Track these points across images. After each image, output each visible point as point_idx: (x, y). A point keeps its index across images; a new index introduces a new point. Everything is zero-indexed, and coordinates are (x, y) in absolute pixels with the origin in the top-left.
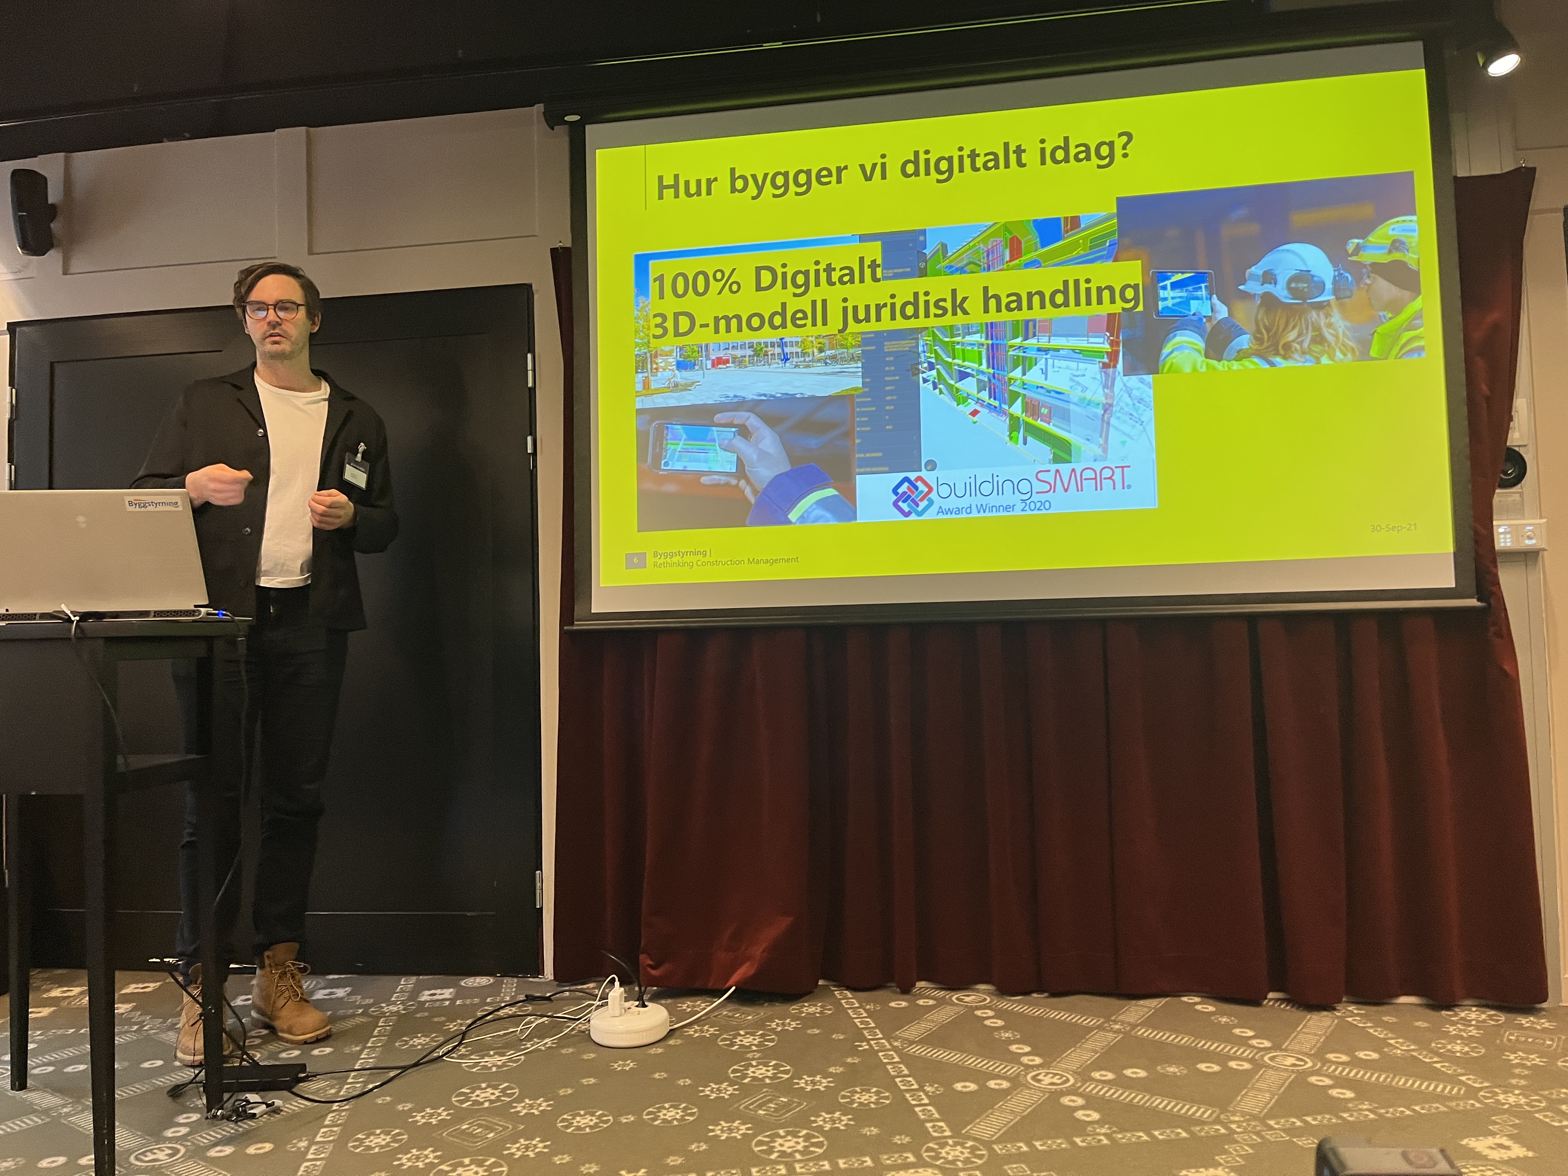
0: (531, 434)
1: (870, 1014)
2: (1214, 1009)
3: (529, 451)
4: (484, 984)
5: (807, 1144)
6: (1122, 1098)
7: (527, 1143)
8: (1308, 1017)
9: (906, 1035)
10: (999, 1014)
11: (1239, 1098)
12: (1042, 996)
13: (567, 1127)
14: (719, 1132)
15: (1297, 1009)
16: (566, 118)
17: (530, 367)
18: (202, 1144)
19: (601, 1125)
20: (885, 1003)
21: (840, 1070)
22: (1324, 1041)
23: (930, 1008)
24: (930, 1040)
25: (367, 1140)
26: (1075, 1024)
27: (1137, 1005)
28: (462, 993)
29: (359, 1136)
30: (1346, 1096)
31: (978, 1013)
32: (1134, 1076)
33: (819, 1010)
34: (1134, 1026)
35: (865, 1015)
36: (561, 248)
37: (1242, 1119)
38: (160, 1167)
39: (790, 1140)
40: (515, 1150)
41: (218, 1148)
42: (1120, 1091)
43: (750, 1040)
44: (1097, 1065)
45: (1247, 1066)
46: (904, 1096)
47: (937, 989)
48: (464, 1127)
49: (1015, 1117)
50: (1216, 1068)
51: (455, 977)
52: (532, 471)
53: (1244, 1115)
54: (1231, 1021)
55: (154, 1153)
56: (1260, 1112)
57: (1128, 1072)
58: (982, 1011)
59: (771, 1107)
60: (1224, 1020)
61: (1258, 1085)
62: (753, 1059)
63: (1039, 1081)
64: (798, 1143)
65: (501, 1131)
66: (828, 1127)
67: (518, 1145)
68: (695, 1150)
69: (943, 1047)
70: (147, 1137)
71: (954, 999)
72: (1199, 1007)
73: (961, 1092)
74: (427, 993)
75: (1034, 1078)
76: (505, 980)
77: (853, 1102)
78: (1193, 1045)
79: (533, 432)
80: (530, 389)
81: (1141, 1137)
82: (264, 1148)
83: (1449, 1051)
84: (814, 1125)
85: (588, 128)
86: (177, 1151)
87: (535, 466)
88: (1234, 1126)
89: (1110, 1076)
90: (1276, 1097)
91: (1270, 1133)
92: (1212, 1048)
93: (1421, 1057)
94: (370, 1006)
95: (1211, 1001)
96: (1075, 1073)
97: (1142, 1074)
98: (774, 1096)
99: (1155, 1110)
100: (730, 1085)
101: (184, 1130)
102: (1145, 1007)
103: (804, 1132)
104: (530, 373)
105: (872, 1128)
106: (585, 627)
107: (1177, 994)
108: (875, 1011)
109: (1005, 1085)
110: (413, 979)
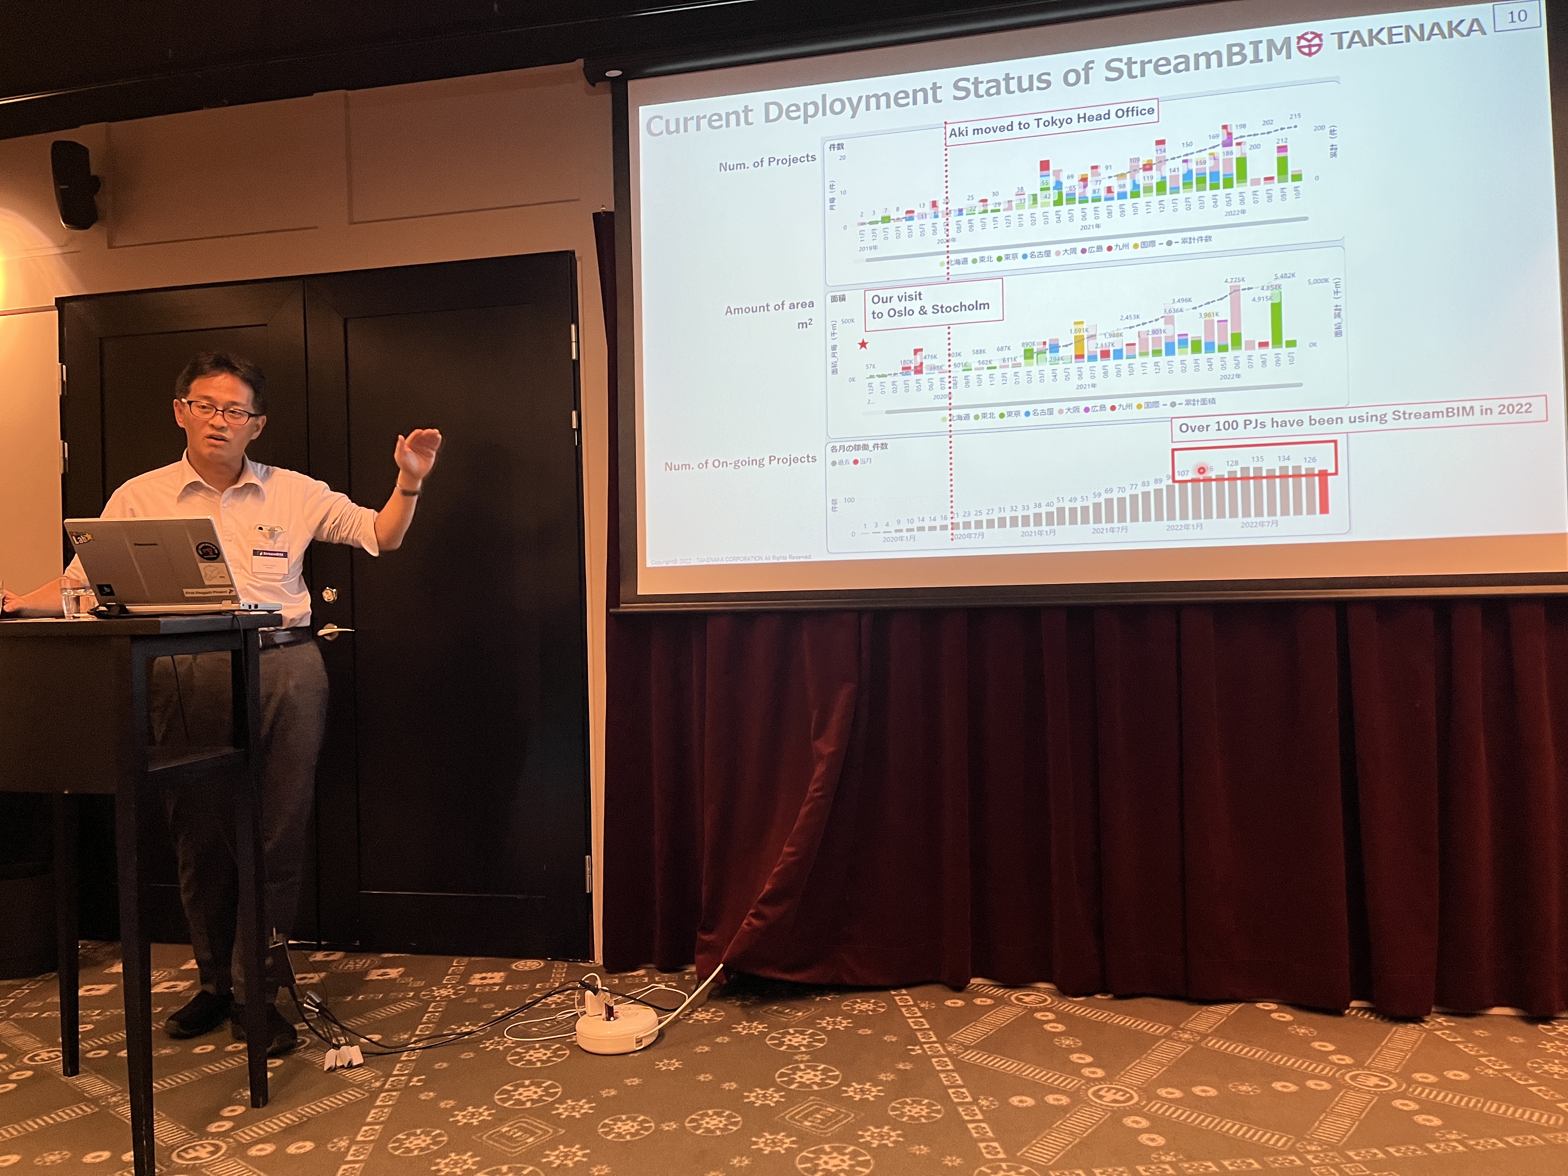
0: (575, 409)
1: (925, 1014)
2: (1292, 1019)
3: (574, 427)
4: (534, 968)
5: (853, 1162)
6: (1189, 1120)
7: (566, 1150)
8: (1394, 1029)
9: (960, 1039)
10: (1061, 1017)
11: (1316, 1124)
12: (1107, 997)
13: (607, 1133)
14: (762, 1145)
15: (1382, 1019)
16: (607, 74)
17: (574, 339)
18: (244, 1142)
19: (642, 1132)
20: (940, 1001)
21: (891, 1077)
22: (1411, 1057)
23: (987, 1009)
24: (987, 1045)
25: (408, 1141)
26: (1141, 1032)
27: (1209, 1011)
28: (514, 977)
29: (400, 1136)
30: (1432, 1124)
31: (1038, 1015)
32: (1203, 1094)
33: (872, 1007)
34: (1204, 1036)
35: (919, 1014)
36: (604, 212)
37: (1319, 1149)
38: (202, 1166)
39: (835, 1158)
40: (553, 1157)
41: (260, 1146)
42: (1188, 1112)
43: (799, 1039)
44: (1163, 1082)
45: (1326, 1086)
46: (957, 1110)
47: (995, 986)
48: (504, 1130)
49: (1075, 1139)
50: (1293, 1088)
51: (507, 960)
52: (576, 447)
53: (1321, 1143)
54: (1310, 1032)
55: (196, 1151)
56: (1339, 1141)
57: (1197, 1090)
58: (1042, 1014)
59: (817, 1118)
60: (1302, 1031)
61: (1338, 1109)
62: (802, 1062)
63: (1101, 1097)
64: (843, 1161)
65: (542, 1136)
66: (875, 1143)
67: (557, 1153)
68: (738, 1165)
69: (1000, 1054)
70: (191, 1132)
71: (1013, 998)
72: (1275, 1016)
73: (1017, 1107)
74: (478, 976)
75: (1095, 1094)
76: (556, 964)
77: (902, 1115)
78: (1268, 1060)
79: (577, 407)
80: (574, 361)
81: (1210, 1167)
82: (305, 1147)
83: (1546, 1072)
84: (862, 1141)
85: (630, 84)
86: (217, 1148)
87: (580, 442)
88: (1310, 1157)
89: (1178, 1094)
90: (1357, 1123)
91: (1348, 1165)
92: (1289, 1064)
93: (1514, 1078)
94: (421, 989)
95: (1289, 1009)
96: (1139, 1088)
97: (1212, 1092)
98: (821, 1105)
99: (1224, 1136)
100: (776, 1091)
101: (228, 1125)
102: (1216, 1013)
103: (851, 1148)
104: (574, 345)
105: (922, 1147)
106: (630, 610)
107: (1253, 1000)
108: (930, 1010)
109: (1065, 1100)
110: (466, 960)
